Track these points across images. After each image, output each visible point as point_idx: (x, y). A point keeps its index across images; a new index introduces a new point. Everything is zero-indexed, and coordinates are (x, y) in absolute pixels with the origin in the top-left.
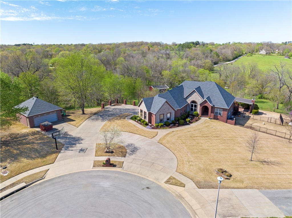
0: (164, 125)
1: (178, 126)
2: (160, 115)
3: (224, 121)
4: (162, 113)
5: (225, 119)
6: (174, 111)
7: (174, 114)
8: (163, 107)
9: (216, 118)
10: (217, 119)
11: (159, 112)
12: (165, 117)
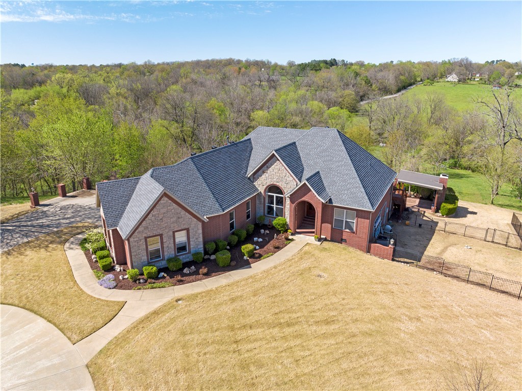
0: (160, 271)
1: (207, 275)
2: (146, 238)
3: (362, 246)
4: (155, 233)
5: (365, 243)
6: (200, 225)
7: (200, 231)
8: (154, 212)
9: (337, 237)
10: (342, 239)
11: (140, 229)
12: (169, 244)
